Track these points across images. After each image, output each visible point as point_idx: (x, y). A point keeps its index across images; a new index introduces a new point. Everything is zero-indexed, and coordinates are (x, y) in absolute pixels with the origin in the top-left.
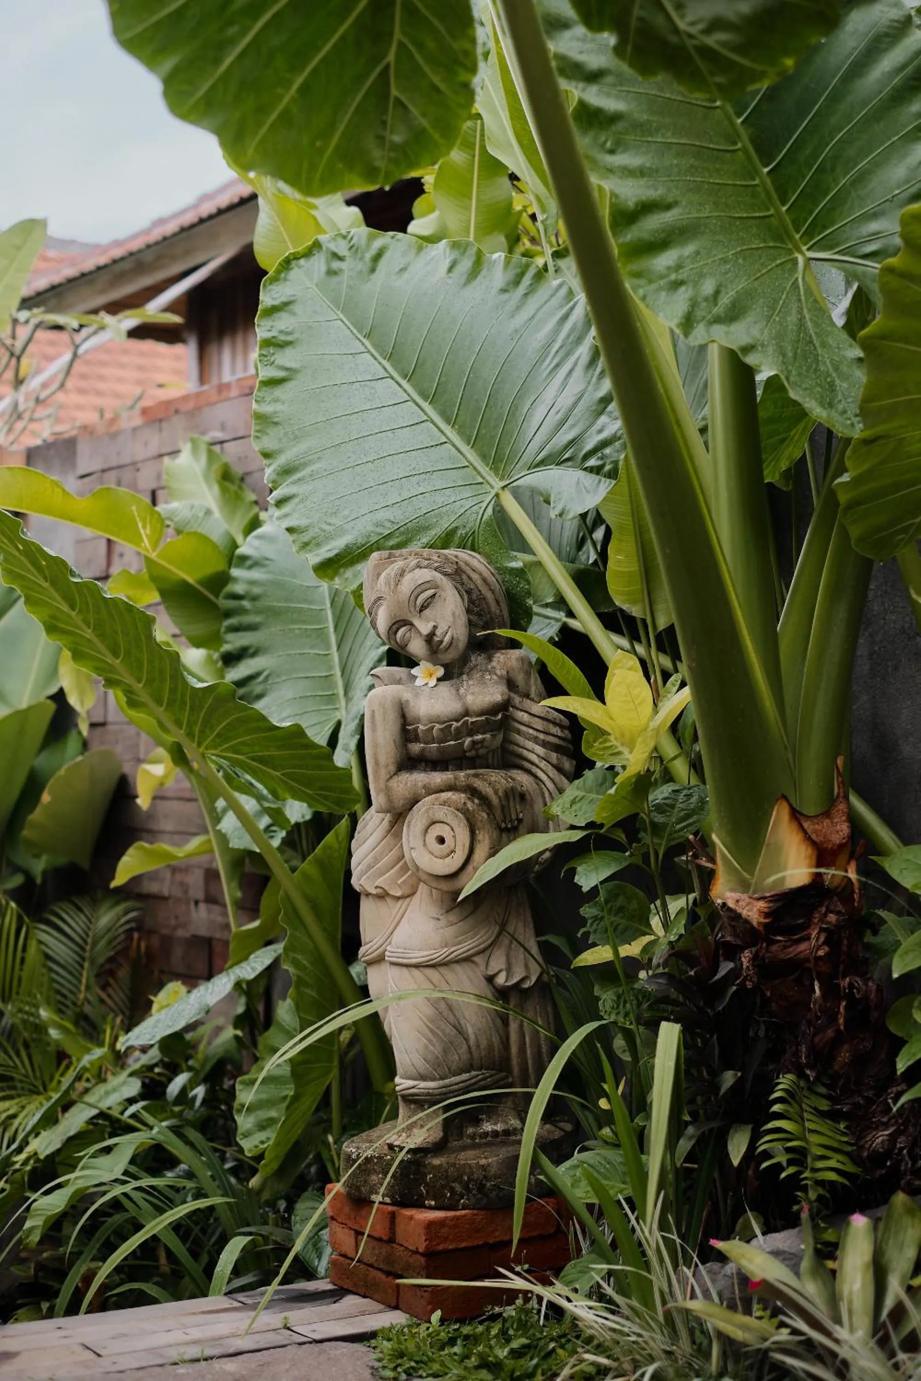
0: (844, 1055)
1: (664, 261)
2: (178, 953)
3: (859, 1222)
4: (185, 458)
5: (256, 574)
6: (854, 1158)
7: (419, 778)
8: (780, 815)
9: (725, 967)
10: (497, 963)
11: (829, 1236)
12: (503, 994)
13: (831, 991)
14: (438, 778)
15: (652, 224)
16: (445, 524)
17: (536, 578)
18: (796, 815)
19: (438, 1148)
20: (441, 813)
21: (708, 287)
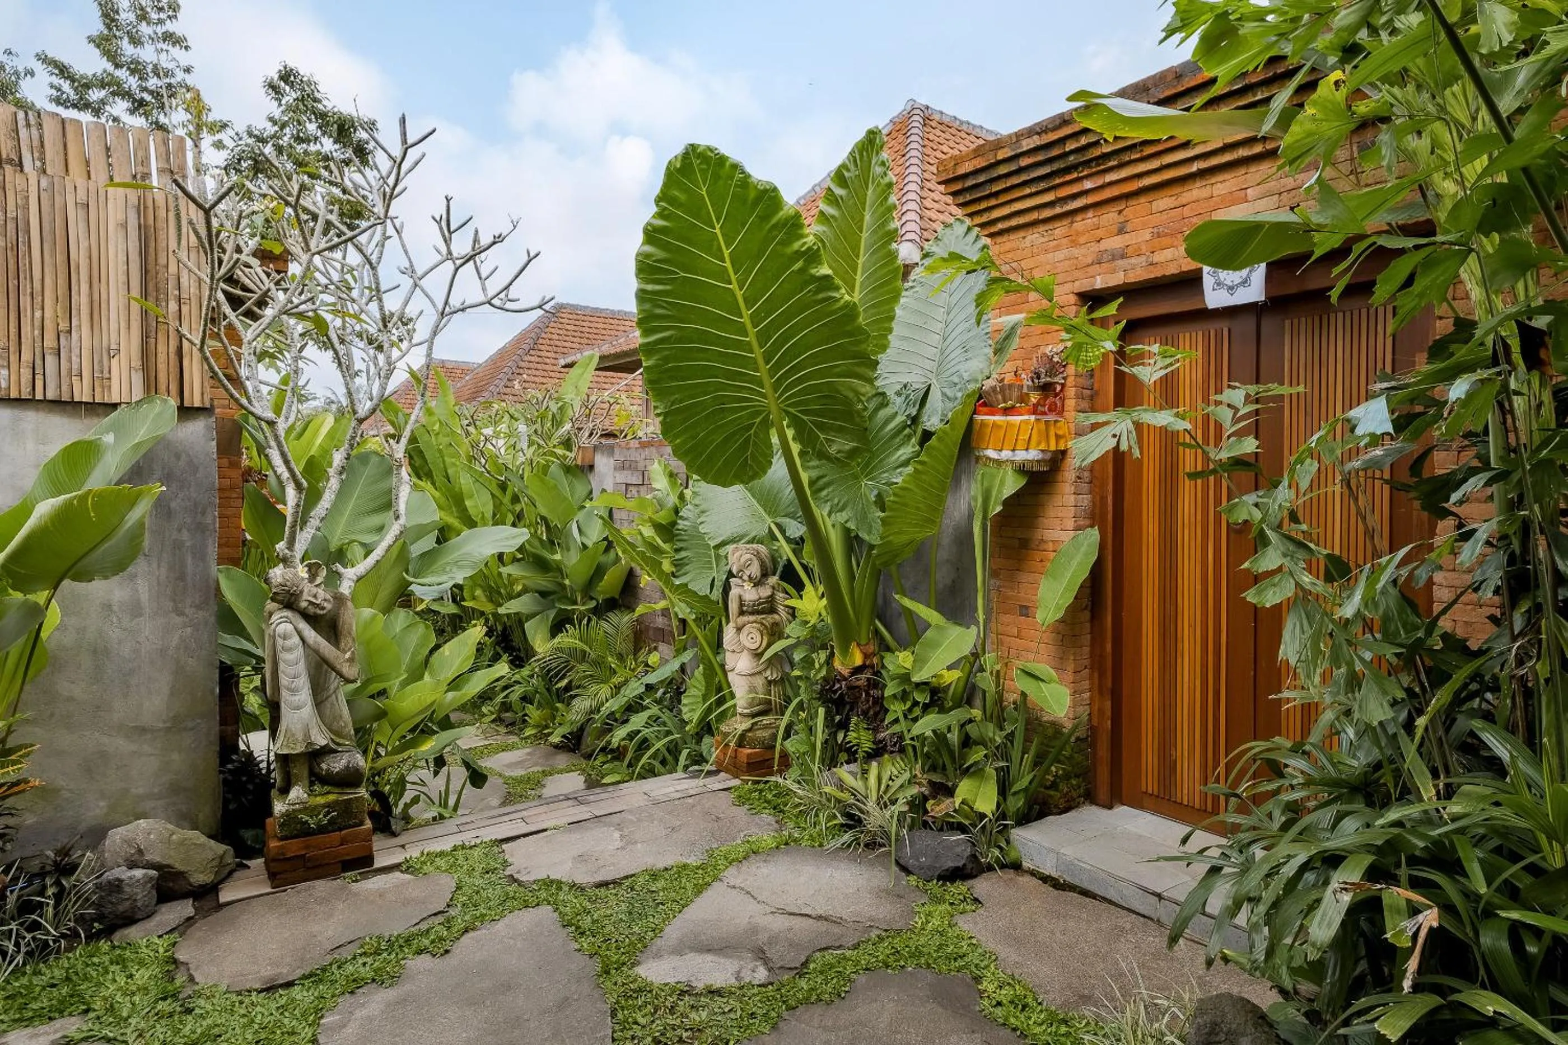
0: (871, 712)
1: (824, 493)
2: (651, 632)
3: (874, 764)
4: (656, 465)
5: (686, 523)
6: (874, 743)
7: (745, 618)
8: (854, 644)
9: (837, 686)
10: (768, 673)
11: (866, 767)
12: (770, 682)
13: (868, 694)
14: (752, 618)
15: (821, 482)
16: (753, 534)
17: (782, 551)
18: (858, 645)
19: (750, 730)
20: (754, 631)
21: (836, 501)
